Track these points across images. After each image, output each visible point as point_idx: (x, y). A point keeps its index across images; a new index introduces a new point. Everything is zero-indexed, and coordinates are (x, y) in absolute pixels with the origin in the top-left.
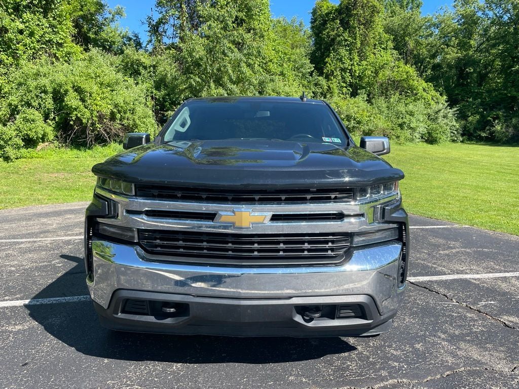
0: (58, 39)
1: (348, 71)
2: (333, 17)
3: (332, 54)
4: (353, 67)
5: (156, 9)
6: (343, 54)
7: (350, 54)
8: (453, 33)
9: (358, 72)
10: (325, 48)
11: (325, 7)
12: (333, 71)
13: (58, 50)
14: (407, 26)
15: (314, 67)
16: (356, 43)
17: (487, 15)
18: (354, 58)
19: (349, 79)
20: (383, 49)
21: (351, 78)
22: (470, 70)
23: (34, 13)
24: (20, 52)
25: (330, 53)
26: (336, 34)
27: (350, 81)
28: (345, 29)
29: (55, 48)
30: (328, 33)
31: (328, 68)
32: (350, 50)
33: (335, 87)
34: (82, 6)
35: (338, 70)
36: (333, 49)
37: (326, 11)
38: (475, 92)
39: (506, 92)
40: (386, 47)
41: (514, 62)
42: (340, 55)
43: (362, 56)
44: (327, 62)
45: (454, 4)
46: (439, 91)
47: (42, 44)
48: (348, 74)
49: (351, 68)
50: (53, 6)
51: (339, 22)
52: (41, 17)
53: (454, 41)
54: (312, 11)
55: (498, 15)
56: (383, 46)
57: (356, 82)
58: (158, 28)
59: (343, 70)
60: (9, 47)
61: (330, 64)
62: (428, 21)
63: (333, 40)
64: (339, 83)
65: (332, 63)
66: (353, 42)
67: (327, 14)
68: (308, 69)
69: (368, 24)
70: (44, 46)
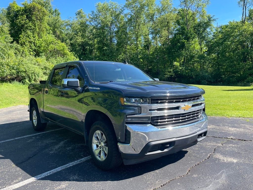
1: (33, 43)
2: (22, 13)
3: (23, 33)
4: (35, 41)
6: (30, 34)
7: (33, 34)
8: (78, 30)
9: (38, 44)
10: (18, 29)
11: (16, 7)
12: (25, 43)
14: (55, 23)
15: (13, 39)
16: (36, 29)
17: (91, 24)
18: (36, 37)
19: (34, 47)
20: (48, 33)
21: (35, 47)
22: (88, 47)
25: (22, 32)
26: (25, 22)
27: (34, 48)
28: (30, 21)
30: (20, 21)
31: (22, 40)
32: (33, 32)
33: (26, 51)
35: (27, 42)
36: (23, 30)
37: (17, 9)
38: (90, 57)
39: (102, 58)
40: (50, 33)
41: (104, 45)
42: (27, 34)
43: (40, 36)
44: (20, 37)
45: (76, 16)
46: (75, 56)
48: (33, 45)
49: (35, 42)
51: (26, 17)
53: (80, 34)
54: (7, 8)
55: (96, 24)
56: (48, 32)
57: (37, 49)
59: (30, 42)
61: (22, 38)
62: (66, 22)
63: (23, 26)
64: (28, 49)
65: (24, 38)
66: (34, 28)
67: (18, 11)
68: (9, 40)
69: (41, 20)
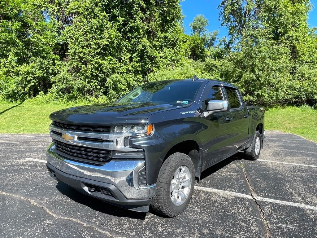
0: (177, 58)
5: (228, 36)
13: (177, 63)
23: (168, 48)
24: (161, 66)
29: (176, 63)
34: (195, 41)
47: (171, 61)
50: (176, 44)
52: (171, 49)
58: (229, 46)
60: (157, 64)
70: (171, 62)
